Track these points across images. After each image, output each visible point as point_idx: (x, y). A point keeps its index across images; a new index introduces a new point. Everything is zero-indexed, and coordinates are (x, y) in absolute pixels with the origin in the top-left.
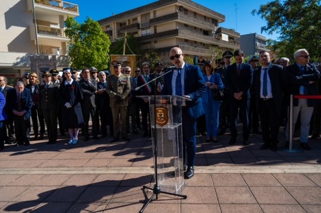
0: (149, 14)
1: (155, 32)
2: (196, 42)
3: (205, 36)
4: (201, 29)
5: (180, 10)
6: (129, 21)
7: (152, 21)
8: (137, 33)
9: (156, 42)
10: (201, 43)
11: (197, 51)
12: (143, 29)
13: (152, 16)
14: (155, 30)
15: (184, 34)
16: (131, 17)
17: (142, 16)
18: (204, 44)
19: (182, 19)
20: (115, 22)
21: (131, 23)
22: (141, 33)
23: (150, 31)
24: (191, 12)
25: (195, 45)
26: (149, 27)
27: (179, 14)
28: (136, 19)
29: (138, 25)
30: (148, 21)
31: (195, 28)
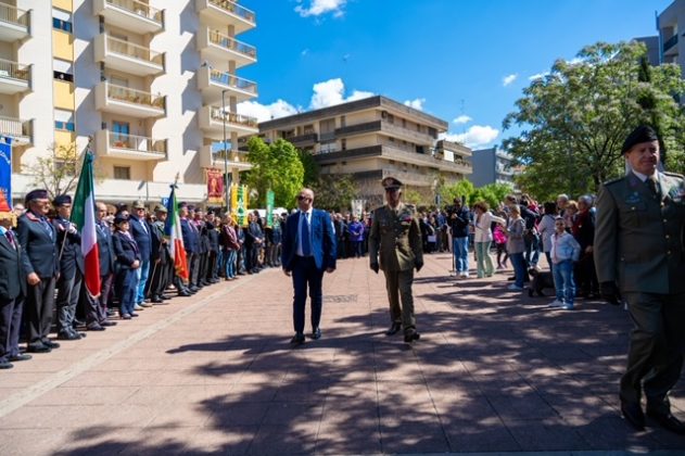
0: (333, 120)
1: (344, 148)
2: (405, 164)
3: (420, 155)
4: (413, 144)
5: (383, 116)
6: (299, 128)
7: (338, 132)
8: (311, 148)
9: (344, 163)
10: (413, 165)
11: (408, 178)
12: (323, 143)
13: (338, 124)
14: (344, 145)
15: (390, 152)
16: (302, 124)
17: (321, 123)
18: (418, 167)
19: (387, 129)
20: (275, 129)
21: (303, 133)
22: (319, 148)
23: (336, 146)
24: (398, 118)
25: (405, 168)
26: (334, 141)
27: (382, 124)
28: (310, 127)
29: (315, 136)
30: (332, 130)
31: (405, 142)
